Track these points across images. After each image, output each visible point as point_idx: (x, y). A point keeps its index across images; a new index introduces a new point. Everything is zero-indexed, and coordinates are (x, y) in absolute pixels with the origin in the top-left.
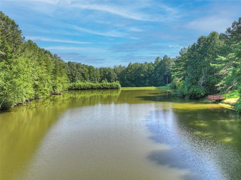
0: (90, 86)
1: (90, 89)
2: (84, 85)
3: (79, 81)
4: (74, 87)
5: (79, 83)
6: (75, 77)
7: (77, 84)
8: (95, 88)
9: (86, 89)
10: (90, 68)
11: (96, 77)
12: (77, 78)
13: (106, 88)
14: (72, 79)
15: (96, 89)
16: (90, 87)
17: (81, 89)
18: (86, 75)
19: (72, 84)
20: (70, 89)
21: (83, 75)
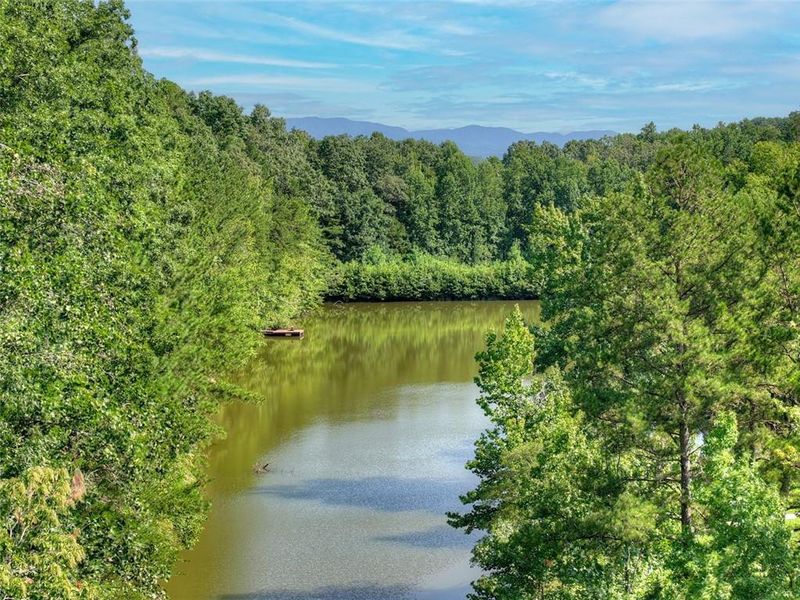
0: (435, 278)
1: (437, 298)
2: (407, 278)
3: (378, 250)
4: (351, 288)
5: (383, 264)
6: (357, 229)
7: (370, 269)
8: (467, 291)
9: (414, 299)
10: (442, 161)
11: (477, 217)
12: (367, 235)
13: (524, 291)
14: (344, 238)
15: (468, 297)
16: (435, 287)
17: (391, 298)
18: (421, 211)
19: (342, 267)
20: (332, 298)
21: (403, 211)
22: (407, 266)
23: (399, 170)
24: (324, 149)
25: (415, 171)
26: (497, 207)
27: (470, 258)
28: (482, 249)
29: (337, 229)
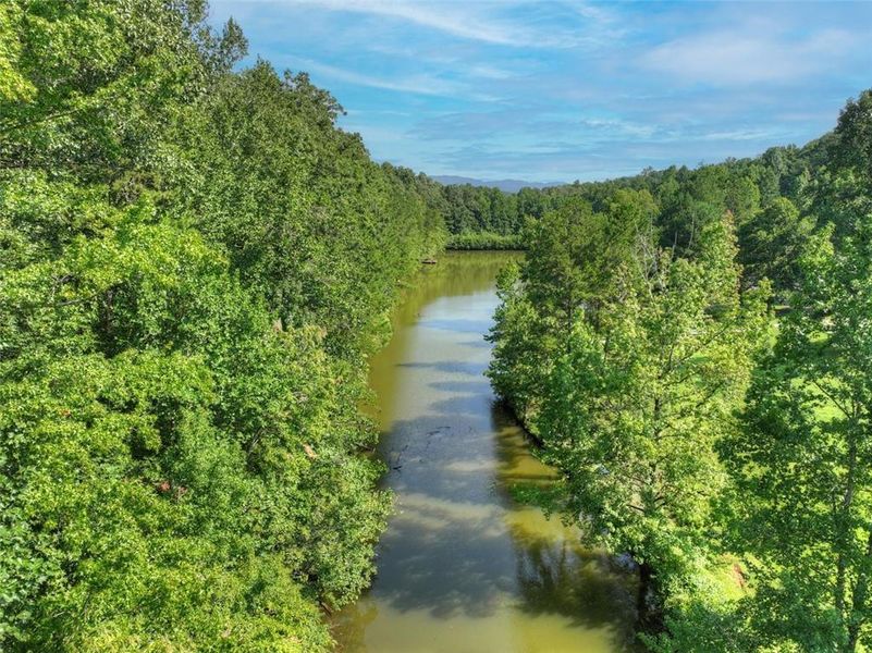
0: (489, 241)
1: (489, 249)
2: (478, 241)
3: (467, 230)
4: (456, 245)
5: (469, 235)
6: (459, 222)
7: (464, 237)
8: (501, 246)
9: (480, 249)
10: (493, 195)
11: (506, 218)
12: (463, 224)
14: (454, 225)
15: (501, 249)
16: (489, 245)
17: (471, 249)
18: (484, 215)
19: (453, 236)
20: (449, 249)
21: (477, 215)
22: (478, 237)
23: (476, 199)
24: (447, 190)
25: (482, 199)
26: (514, 213)
27: (503, 234)
28: (508, 230)
29: (452, 222)
